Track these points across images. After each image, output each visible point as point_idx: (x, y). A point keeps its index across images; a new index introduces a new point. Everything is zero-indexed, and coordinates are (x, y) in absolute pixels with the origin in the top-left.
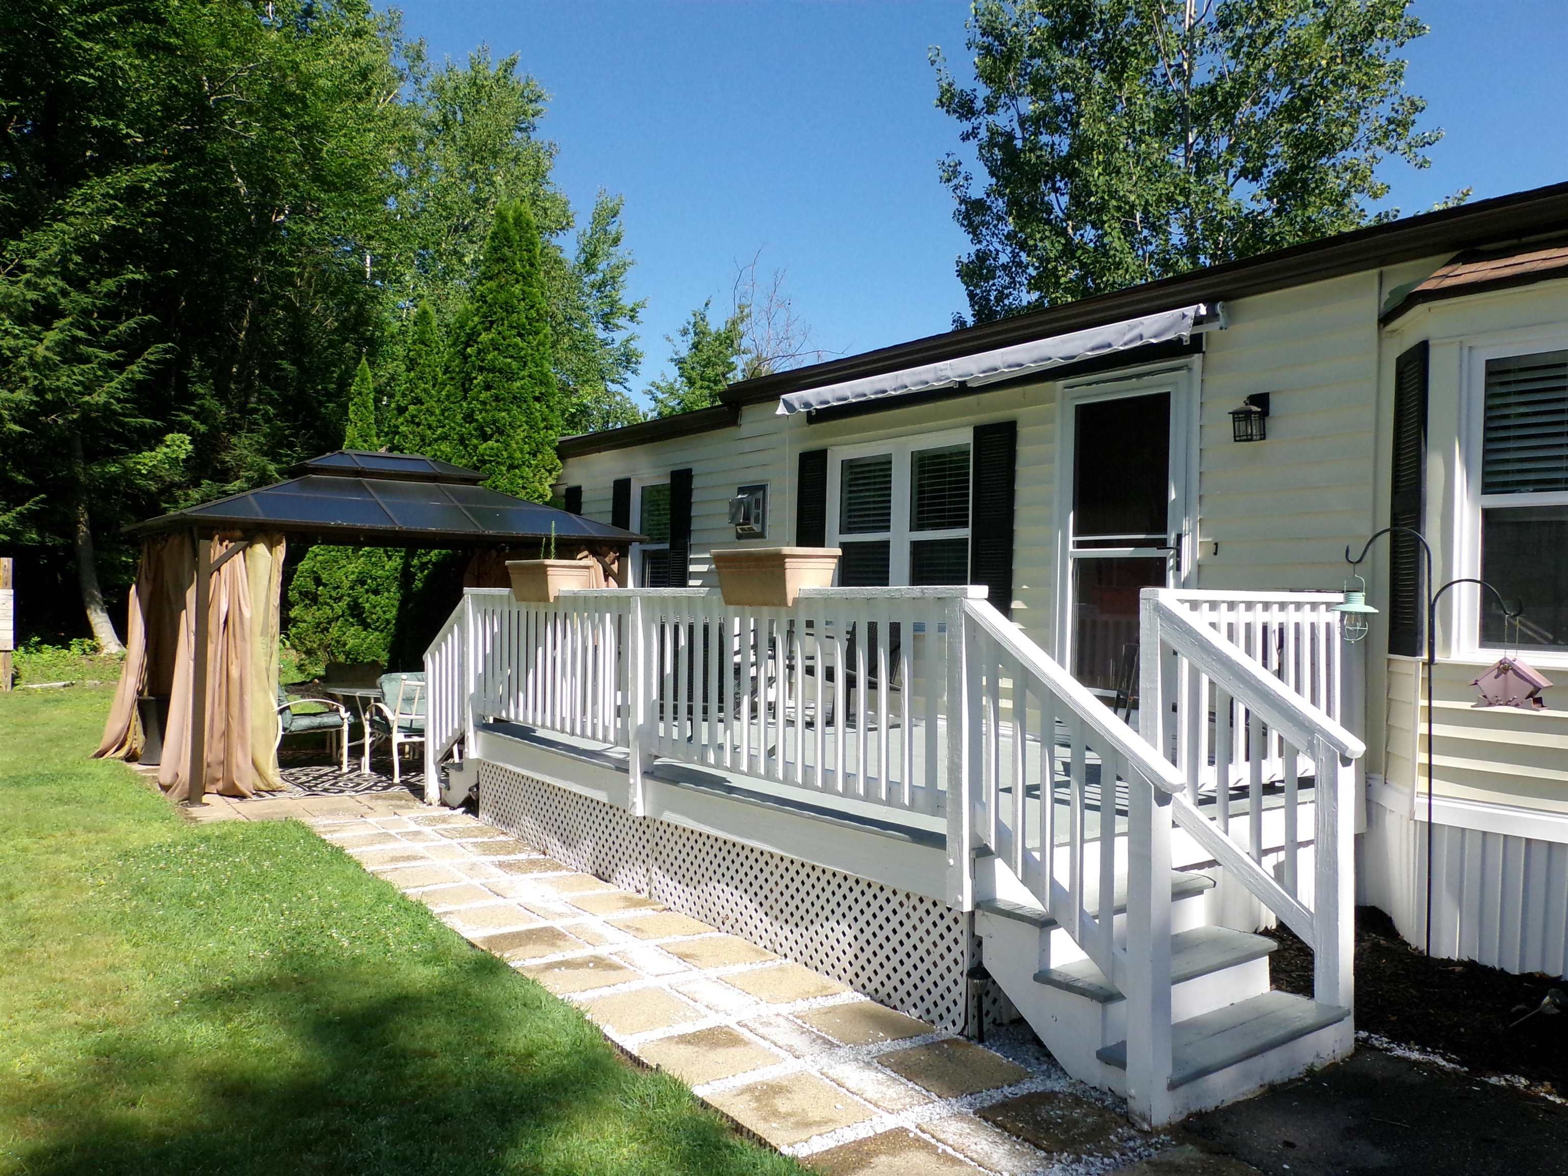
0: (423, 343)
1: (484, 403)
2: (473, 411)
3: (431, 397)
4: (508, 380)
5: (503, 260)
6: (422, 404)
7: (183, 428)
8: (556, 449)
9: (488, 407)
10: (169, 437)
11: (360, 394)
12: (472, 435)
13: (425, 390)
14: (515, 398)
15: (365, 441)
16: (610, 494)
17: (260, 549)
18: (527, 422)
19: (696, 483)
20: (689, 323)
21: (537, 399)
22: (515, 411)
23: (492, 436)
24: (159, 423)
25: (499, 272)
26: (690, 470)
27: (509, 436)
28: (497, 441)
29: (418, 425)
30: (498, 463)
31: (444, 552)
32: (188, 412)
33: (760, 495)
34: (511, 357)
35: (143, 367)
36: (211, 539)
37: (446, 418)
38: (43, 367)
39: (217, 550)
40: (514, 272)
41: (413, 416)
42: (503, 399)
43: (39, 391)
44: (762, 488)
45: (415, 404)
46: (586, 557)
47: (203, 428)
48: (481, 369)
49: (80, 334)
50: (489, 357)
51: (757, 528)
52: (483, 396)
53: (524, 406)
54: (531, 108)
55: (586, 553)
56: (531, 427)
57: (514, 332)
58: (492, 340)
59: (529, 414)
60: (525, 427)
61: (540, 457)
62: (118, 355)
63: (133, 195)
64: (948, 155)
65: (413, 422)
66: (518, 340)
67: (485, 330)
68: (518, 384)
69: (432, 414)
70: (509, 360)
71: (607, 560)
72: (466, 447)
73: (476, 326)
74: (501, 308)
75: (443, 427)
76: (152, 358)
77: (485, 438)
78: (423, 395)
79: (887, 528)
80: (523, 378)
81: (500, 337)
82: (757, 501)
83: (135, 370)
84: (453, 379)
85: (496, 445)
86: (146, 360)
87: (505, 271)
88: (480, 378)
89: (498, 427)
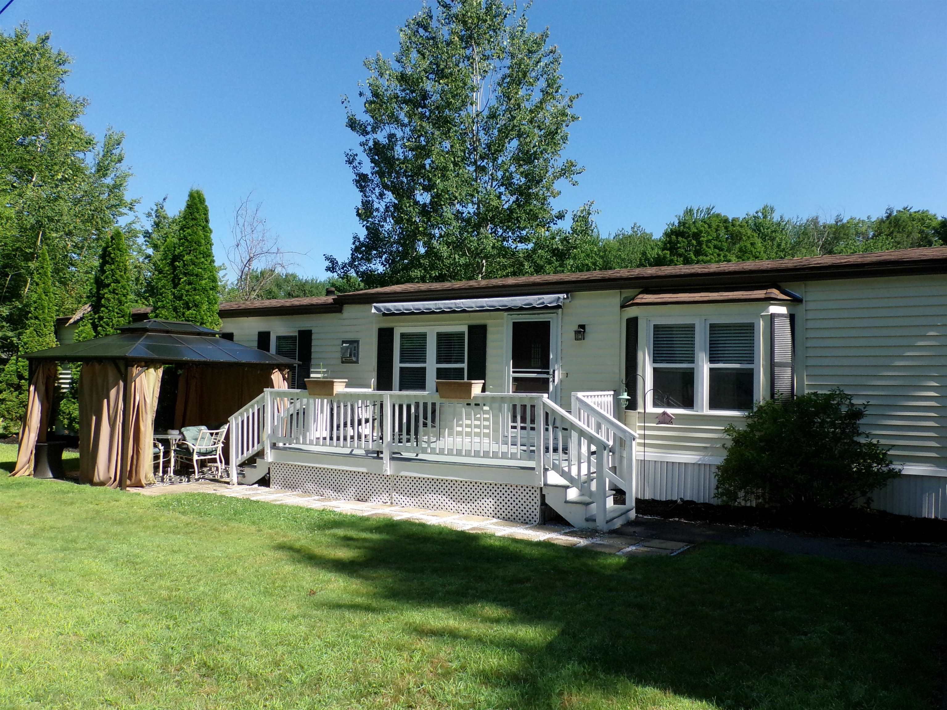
0: (119, 250)
1: (188, 291)
2: (182, 295)
3: (124, 279)
4: (200, 280)
5: (194, 219)
6: (119, 283)
8: (219, 314)
9: (190, 293)
12: (181, 307)
13: (121, 276)
14: (203, 289)
16: (256, 338)
17: (152, 370)
18: (208, 301)
19: (314, 337)
20: (152, 210)
21: (211, 289)
22: (203, 295)
23: (192, 307)
25: (193, 225)
26: (311, 331)
27: (200, 308)
28: (194, 310)
29: (117, 294)
30: (195, 321)
31: (167, 366)
33: (356, 345)
34: (201, 268)
36: (133, 366)
37: (164, 297)
39: (135, 370)
40: (200, 225)
41: (114, 290)
42: (198, 290)
44: (357, 342)
45: (115, 283)
46: (276, 372)
48: (185, 274)
50: (191, 268)
51: (354, 359)
52: (187, 287)
53: (206, 292)
55: (277, 370)
56: (210, 303)
57: (202, 256)
58: (191, 259)
59: (208, 297)
60: (207, 303)
61: (213, 318)
64: (351, 150)
65: (114, 292)
66: (203, 260)
67: (187, 254)
68: (204, 282)
69: (125, 289)
70: (200, 270)
71: (284, 372)
72: (177, 312)
73: (182, 252)
74: (195, 243)
75: (163, 301)
77: (189, 308)
78: (119, 278)
79: (425, 362)
80: (206, 279)
81: (195, 258)
82: (355, 347)
84: (165, 277)
85: (195, 312)
87: (196, 225)
88: (185, 278)
89: (195, 304)
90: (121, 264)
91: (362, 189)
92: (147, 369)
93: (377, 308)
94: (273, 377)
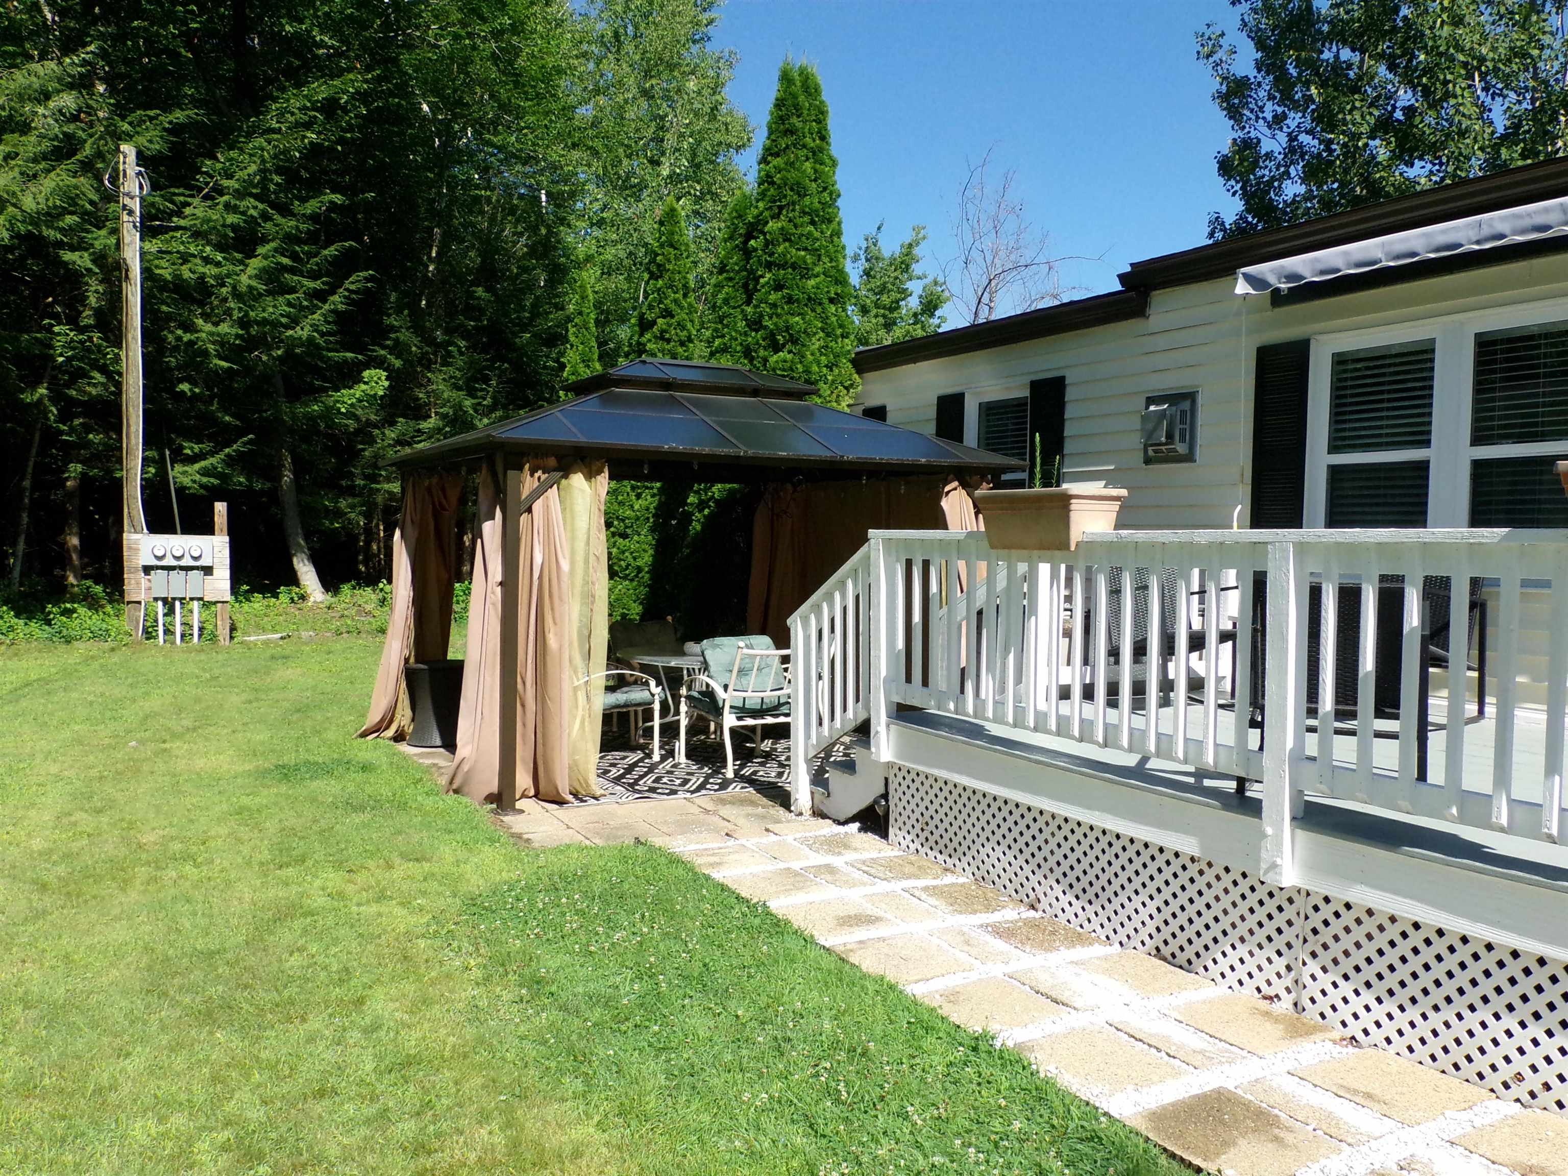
0: (672, 246)
1: (774, 306)
2: (761, 316)
3: (682, 308)
4: (802, 277)
5: (790, 132)
6: (672, 316)
7: (380, 363)
8: (854, 362)
9: (779, 311)
10: (366, 374)
11: (580, 313)
12: (760, 345)
13: (675, 301)
14: (810, 299)
15: (588, 367)
16: (932, 413)
17: (577, 480)
18: (823, 330)
19: (1070, 394)
21: (831, 301)
22: (810, 315)
23: (784, 345)
24: (360, 357)
25: (787, 147)
26: (1063, 378)
27: (803, 345)
28: (790, 352)
29: (668, 341)
32: (384, 347)
33: (1186, 405)
34: (805, 249)
35: (345, 297)
36: (521, 469)
37: (727, 326)
38: (248, 297)
39: (529, 483)
40: (804, 146)
41: (663, 332)
42: (798, 301)
43: (244, 323)
44: (1191, 397)
45: (664, 317)
46: (955, 489)
47: (398, 363)
48: (769, 266)
49: (285, 261)
50: (780, 249)
51: (1181, 448)
52: (773, 297)
53: (819, 310)
54: (704, 17)
55: (956, 484)
56: (828, 335)
57: (807, 219)
58: (782, 228)
59: (825, 319)
60: (822, 334)
61: (836, 371)
62: (323, 283)
63: (330, 107)
64: (1208, 26)
65: (662, 338)
66: (811, 228)
67: (773, 218)
68: (812, 282)
69: (683, 328)
70: (803, 253)
72: (751, 360)
73: (761, 214)
74: (792, 189)
75: (723, 336)
76: (353, 287)
77: (776, 348)
78: (673, 306)
79: (1427, 443)
80: (817, 276)
81: (791, 226)
82: (1183, 413)
83: (337, 300)
84: (731, 279)
85: (789, 357)
86: (347, 290)
87: (795, 145)
88: (768, 275)
89: (791, 335)
90: (677, 277)
91: (1234, 114)
92: (566, 477)
93: (1255, 282)
94: (944, 503)
